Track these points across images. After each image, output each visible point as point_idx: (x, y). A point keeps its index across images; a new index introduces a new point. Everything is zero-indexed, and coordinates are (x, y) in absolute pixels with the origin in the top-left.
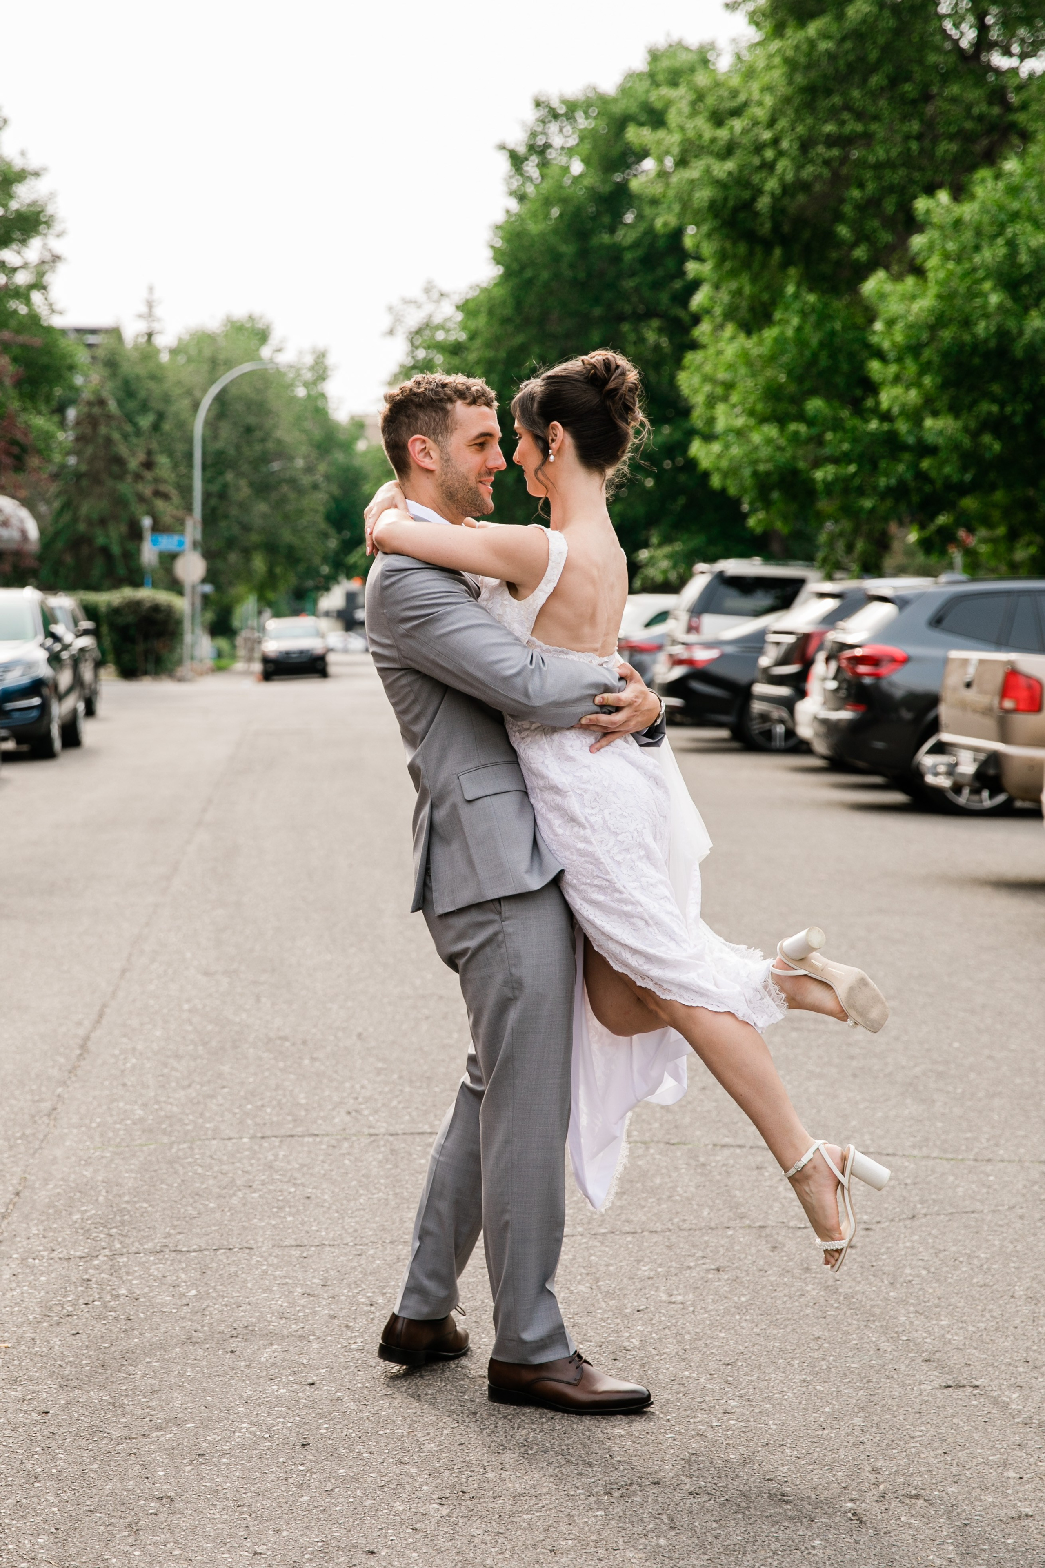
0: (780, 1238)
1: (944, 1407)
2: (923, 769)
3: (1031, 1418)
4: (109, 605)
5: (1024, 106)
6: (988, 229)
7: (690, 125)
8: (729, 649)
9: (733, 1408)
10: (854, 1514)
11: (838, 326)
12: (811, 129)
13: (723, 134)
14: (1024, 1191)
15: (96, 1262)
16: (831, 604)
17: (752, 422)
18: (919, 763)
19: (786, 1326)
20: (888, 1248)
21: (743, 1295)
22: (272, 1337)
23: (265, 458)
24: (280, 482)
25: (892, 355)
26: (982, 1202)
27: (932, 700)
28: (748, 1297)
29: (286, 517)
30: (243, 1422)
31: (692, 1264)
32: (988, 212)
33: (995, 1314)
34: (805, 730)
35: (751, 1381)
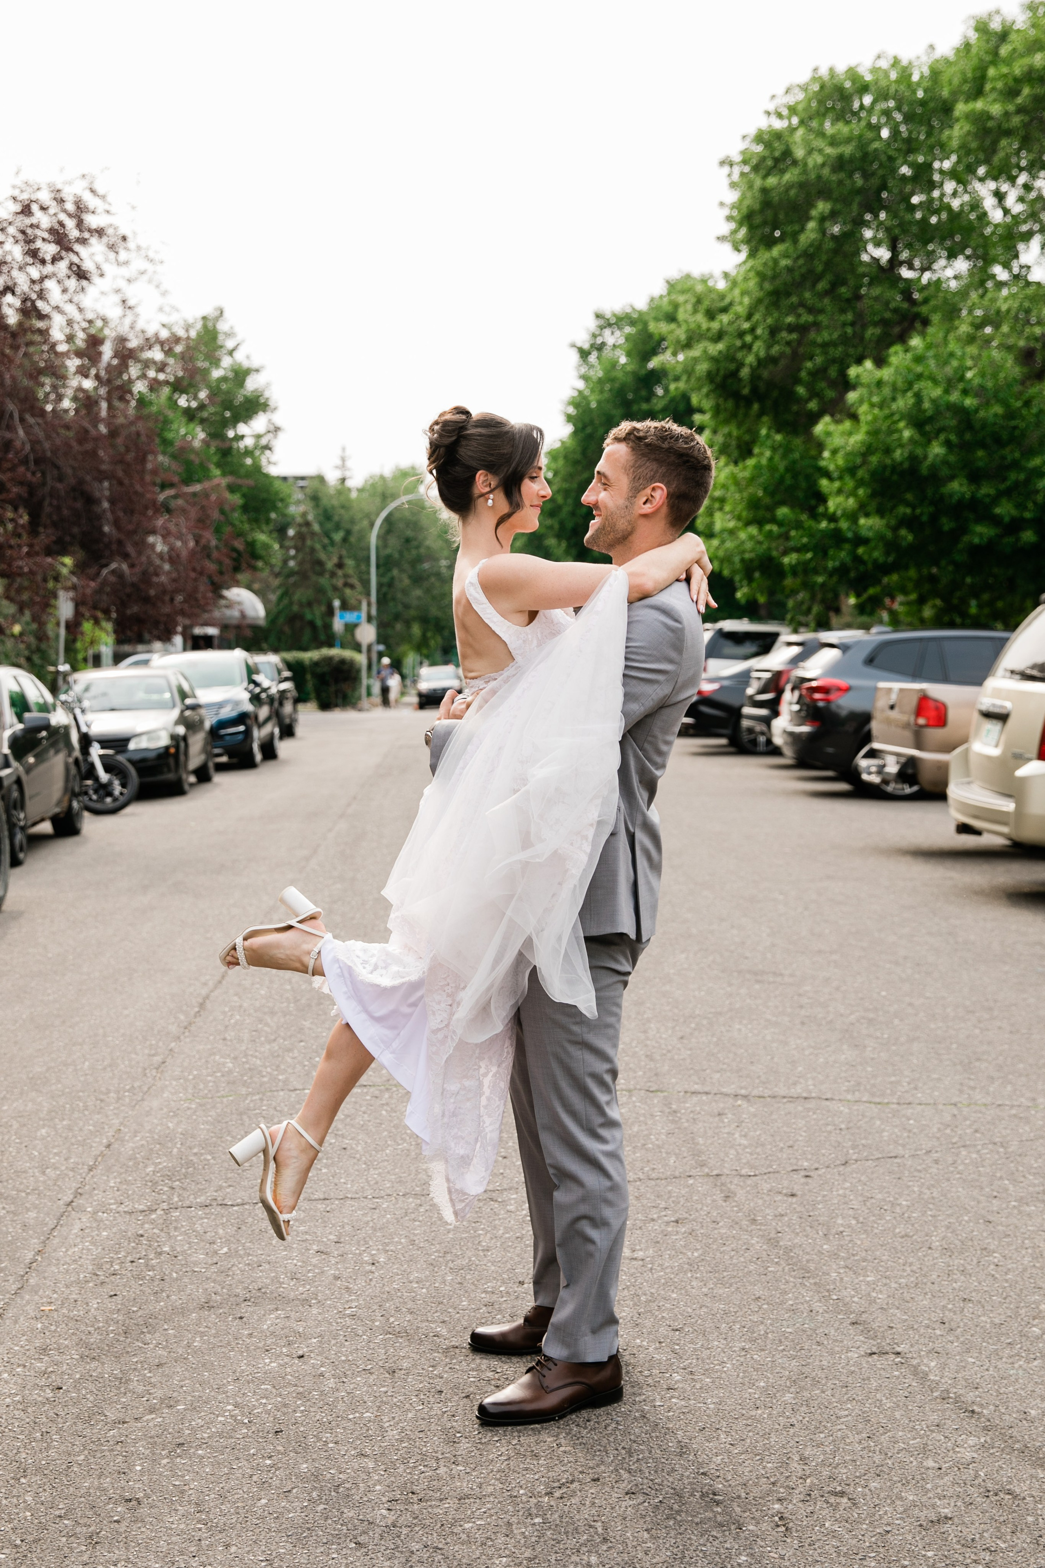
0: (733, 1187)
1: (868, 1378)
2: (860, 769)
3: (948, 1391)
4: (311, 660)
5: (926, 301)
6: (900, 384)
7: (692, 319)
8: (726, 683)
9: (677, 1382)
10: (781, 1518)
11: (797, 456)
12: (777, 320)
13: (715, 325)
14: (938, 1135)
15: (153, 1216)
16: (795, 650)
17: (740, 524)
18: (857, 765)
19: (731, 1285)
20: (824, 1196)
21: (697, 1250)
22: (281, 1300)
23: (419, 560)
24: (429, 576)
25: (835, 475)
26: (904, 1146)
27: (866, 718)
28: (700, 1252)
29: (434, 598)
30: (229, 1404)
31: (655, 1216)
32: (901, 374)
33: (914, 1268)
34: (778, 740)
35: (695, 1350)
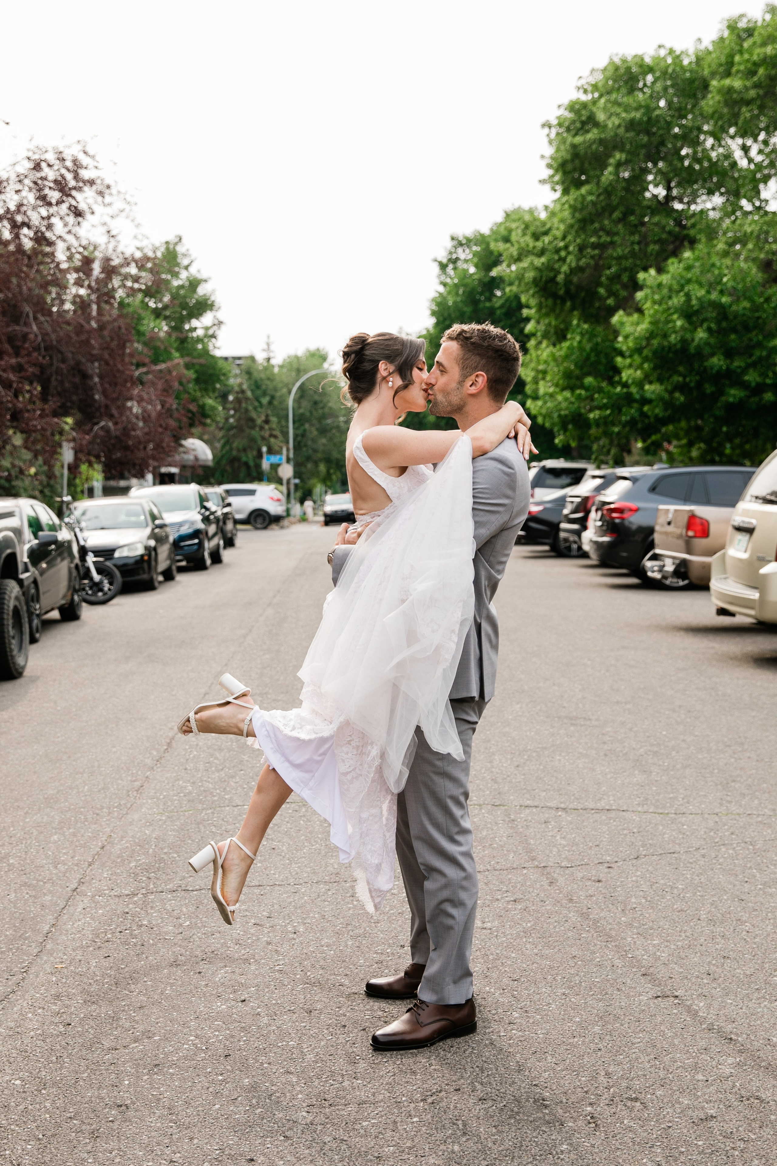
0: (555, 875)
2: (646, 569)
3: (712, 1024)
5: (693, 226)
6: (676, 287)
7: (522, 240)
8: (548, 506)
9: (516, 1018)
10: (592, 1117)
11: (599, 340)
12: (584, 240)
13: (539, 244)
14: (705, 837)
15: (136, 899)
16: (599, 481)
17: (557, 390)
18: (644, 565)
19: (555, 947)
20: (622, 882)
21: (530, 921)
23: (324, 417)
24: (331, 429)
25: (627, 354)
26: (679, 844)
27: (650, 531)
28: (532, 923)
29: (335, 445)
31: (499, 897)
32: (675, 279)
33: (688, 934)
34: (586, 547)
35: (529, 995)
